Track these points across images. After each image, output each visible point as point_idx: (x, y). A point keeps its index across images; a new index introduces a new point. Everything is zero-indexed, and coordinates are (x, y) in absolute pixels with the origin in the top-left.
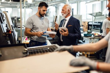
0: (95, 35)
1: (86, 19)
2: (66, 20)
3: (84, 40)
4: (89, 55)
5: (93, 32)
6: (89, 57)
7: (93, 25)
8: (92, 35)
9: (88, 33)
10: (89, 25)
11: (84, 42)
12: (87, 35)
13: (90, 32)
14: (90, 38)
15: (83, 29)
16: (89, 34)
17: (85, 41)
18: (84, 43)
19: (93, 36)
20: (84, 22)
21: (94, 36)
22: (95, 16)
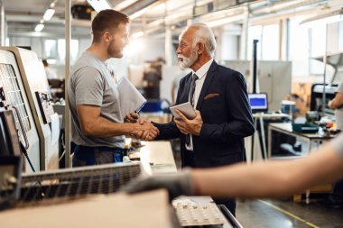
0: (329, 130)
1: (307, 74)
2: (197, 78)
3: (297, 144)
4: (307, 195)
5: (324, 120)
6: (307, 201)
7: (324, 96)
8: (321, 129)
9: (309, 119)
10: (315, 95)
11: (299, 149)
12: (303, 128)
13: (315, 119)
14: (311, 138)
15: (297, 107)
16: (311, 123)
17: (300, 146)
18: (298, 153)
19: (321, 133)
20: (302, 85)
21: (325, 131)
22: (335, 66)
